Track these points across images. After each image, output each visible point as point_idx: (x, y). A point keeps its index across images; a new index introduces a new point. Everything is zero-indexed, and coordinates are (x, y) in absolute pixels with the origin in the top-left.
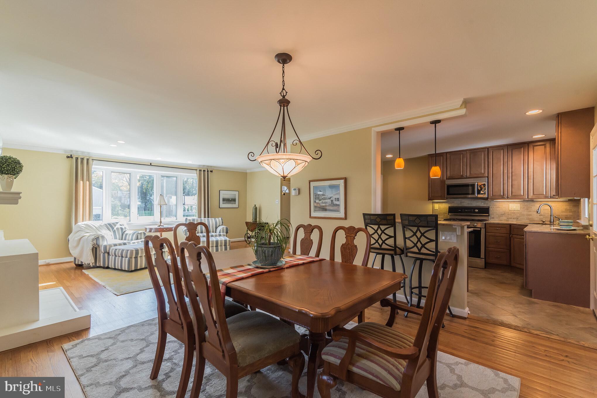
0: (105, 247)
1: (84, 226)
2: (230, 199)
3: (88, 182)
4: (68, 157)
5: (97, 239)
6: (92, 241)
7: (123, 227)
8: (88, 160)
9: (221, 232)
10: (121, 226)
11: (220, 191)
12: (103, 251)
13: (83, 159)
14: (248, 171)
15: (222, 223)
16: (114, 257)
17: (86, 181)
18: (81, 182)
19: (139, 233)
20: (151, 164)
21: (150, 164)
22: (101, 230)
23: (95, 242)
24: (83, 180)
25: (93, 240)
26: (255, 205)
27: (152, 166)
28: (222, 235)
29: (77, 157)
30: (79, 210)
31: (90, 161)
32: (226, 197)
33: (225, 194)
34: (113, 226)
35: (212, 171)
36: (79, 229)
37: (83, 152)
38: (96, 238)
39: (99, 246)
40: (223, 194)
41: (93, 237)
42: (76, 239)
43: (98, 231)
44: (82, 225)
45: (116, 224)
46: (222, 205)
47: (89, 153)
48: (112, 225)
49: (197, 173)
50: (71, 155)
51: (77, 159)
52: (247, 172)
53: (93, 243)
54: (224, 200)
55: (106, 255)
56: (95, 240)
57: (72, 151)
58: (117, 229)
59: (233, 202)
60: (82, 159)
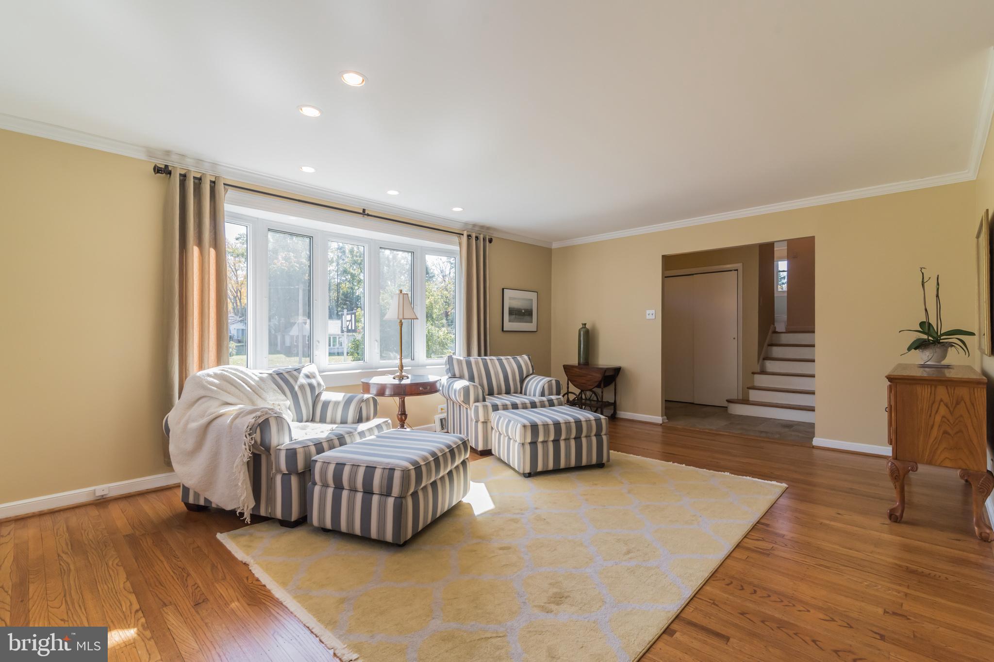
0: (292, 454)
1: (216, 381)
2: (521, 311)
3: (212, 252)
4: (157, 170)
5: (263, 426)
6: (250, 435)
7: (314, 381)
8: (213, 183)
9: (546, 392)
10: (309, 381)
11: (503, 289)
12: (283, 467)
13: (200, 179)
14: (555, 246)
15: (533, 370)
16: (330, 491)
17: (210, 247)
18: (196, 250)
19: (363, 401)
20: (364, 210)
21: (361, 212)
22: (265, 395)
23: (257, 436)
24: (200, 243)
25: (252, 430)
26: (585, 324)
27: (368, 215)
28: (556, 402)
29: (183, 172)
30: (191, 331)
31: (220, 188)
32: (517, 304)
33: (515, 298)
34: (291, 381)
35: (490, 241)
36: (202, 393)
37: (199, 161)
38: (259, 425)
39: (268, 449)
40: (510, 298)
41: (250, 420)
42: (194, 425)
43: (256, 396)
44: (211, 379)
45: (295, 373)
46: (508, 326)
47: (214, 165)
48: (287, 376)
49: (460, 244)
50: (166, 166)
51: (184, 177)
52: (553, 248)
53: (253, 442)
54: (512, 312)
55: (294, 481)
56: (258, 430)
57: (168, 153)
58: (302, 387)
59: (527, 318)
60: (199, 181)
